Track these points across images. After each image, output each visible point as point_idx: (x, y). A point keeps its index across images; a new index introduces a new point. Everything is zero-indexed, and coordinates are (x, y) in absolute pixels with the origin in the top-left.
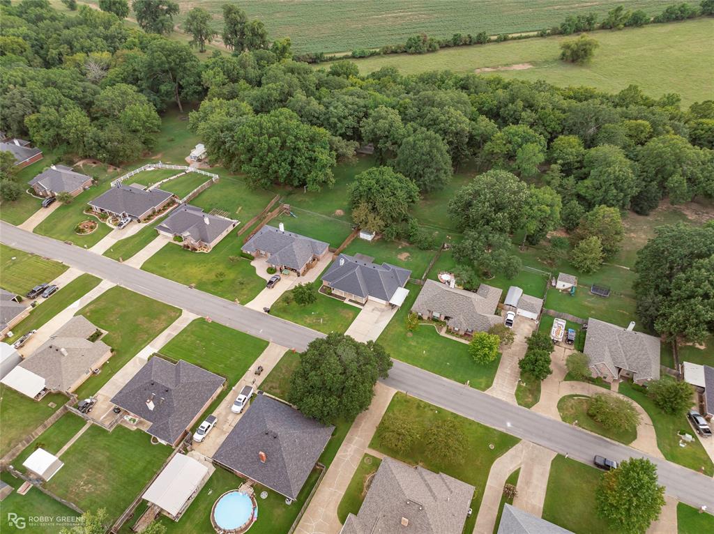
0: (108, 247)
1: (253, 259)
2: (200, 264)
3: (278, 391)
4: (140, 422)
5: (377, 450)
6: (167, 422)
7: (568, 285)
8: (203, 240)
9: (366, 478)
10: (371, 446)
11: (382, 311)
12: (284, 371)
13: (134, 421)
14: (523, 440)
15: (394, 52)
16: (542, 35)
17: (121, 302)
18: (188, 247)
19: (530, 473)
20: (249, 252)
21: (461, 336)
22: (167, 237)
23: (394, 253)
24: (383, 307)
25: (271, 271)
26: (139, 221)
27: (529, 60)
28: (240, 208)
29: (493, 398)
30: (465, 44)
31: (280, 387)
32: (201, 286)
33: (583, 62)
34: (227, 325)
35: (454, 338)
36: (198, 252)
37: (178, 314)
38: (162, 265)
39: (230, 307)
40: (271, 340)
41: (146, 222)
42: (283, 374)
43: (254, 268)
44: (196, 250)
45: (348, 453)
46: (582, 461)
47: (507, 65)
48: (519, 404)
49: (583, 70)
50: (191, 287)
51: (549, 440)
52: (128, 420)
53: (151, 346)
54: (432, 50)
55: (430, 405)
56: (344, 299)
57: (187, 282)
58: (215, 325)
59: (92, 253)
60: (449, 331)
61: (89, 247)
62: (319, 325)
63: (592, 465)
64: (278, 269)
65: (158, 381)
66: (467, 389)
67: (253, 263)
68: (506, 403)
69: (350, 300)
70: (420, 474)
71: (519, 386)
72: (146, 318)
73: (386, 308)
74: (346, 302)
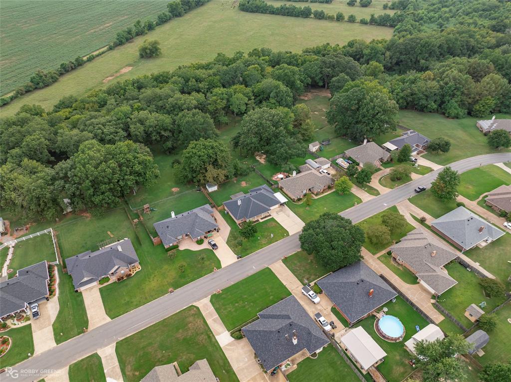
0: (52, 337)
1: (177, 246)
2: (149, 278)
3: (313, 277)
4: (293, 361)
5: (378, 253)
6: (315, 336)
7: (317, 147)
8: (130, 264)
9: (392, 264)
10: (374, 254)
11: (282, 211)
12: (298, 269)
13: (289, 365)
14: (396, 205)
15: (28, 91)
16: (111, 49)
17: (141, 345)
18: (122, 278)
19: (414, 212)
20: (171, 245)
21: (323, 193)
22: (91, 288)
23: (238, 186)
24: (279, 209)
25: (200, 242)
26: (47, 299)
27: (125, 65)
28: (109, 233)
29: (369, 201)
30: (73, 69)
31: (311, 275)
32: (177, 285)
33: (158, 55)
34: (233, 283)
35: (322, 196)
36: (133, 274)
37: (195, 309)
38: (123, 302)
39: (215, 276)
40: (266, 266)
41: (54, 296)
42: (300, 269)
43: (187, 251)
44: (130, 275)
45: (374, 265)
46: (414, 195)
47: (116, 72)
48: (376, 196)
49: (162, 59)
50: (171, 292)
51: (400, 198)
52: (285, 369)
53: (219, 334)
54: (55, 80)
55: (360, 223)
56: (258, 220)
57: (162, 292)
58: (227, 290)
59: (42, 354)
60: (316, 195)
61: (32, 354)
62: (273, 239)
63: (417, 194)
64: (203, 237)
65: (279, 327)
66: (357, 207)
67: (182, 248)
68: (373, 199)
69: (262, 219)
70: (406, 240)
71: (366, 191)
72: (181, 331)
73: (281, 208)
74: (261, 221)
